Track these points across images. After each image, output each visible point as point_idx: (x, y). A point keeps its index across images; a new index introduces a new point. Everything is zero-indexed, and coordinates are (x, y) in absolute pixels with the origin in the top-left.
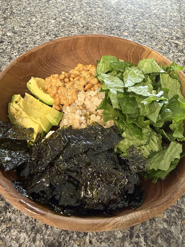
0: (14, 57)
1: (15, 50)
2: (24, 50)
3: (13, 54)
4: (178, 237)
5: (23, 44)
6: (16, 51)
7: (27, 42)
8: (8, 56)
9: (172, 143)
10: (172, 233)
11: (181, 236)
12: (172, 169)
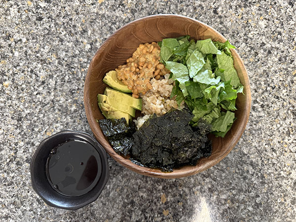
0: (63, 37)
1: (60, 27)
2: (70, 26)
3: (60, 33)
4: (232, 160)
5: (64, 17)
6: (62, 29)
7: (69, 13)
8: (57, 37)
9: (228, 112)
10: (228, 158)
11: (234, 159)
12: (228, 130)
